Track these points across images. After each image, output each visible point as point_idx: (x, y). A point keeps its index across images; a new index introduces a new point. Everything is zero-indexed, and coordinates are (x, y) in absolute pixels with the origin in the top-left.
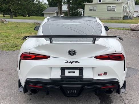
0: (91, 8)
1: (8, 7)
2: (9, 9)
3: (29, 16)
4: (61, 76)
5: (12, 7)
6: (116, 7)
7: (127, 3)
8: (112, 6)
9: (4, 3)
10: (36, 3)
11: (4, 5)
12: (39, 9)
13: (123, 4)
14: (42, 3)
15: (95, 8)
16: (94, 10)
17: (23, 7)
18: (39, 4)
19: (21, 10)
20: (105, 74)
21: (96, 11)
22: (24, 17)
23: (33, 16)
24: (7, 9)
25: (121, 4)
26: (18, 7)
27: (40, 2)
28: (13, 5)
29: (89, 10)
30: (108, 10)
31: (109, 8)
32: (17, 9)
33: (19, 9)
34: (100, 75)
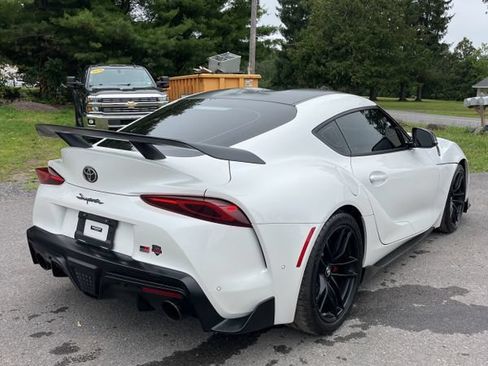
1: (345, 69)
2: (346, 75)
3: (418, 100)
4: (76, 232)
5: (356, 69)
9: (335, 57)
10: (456, 53)
11: (334, 63)
12: (465, 74)
14: (479, 52)
17: (392, 69)
18: (466, 55)
19: (384, 76)
20: (157, 250)
22: (400, 100)
23: (436, 98)
24: (340, 74)
26: (373, 69)
27: (472, 49)
28: (361, 62)
32: (370, 77)
33: (380, 75)
34: (143, 249)
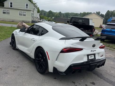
0: (4, 11)
4: (88, 60)
6: (26, 13)
7: (33, 11)
8: (23, 12)
13: (31, 11)
15: (8, 12)
16: (7, 13)
21: (9, 14)
25: (30, 11)
29: (2, 13)
30: (20, 14)
31: (21, 13)
34: (101, 56)
